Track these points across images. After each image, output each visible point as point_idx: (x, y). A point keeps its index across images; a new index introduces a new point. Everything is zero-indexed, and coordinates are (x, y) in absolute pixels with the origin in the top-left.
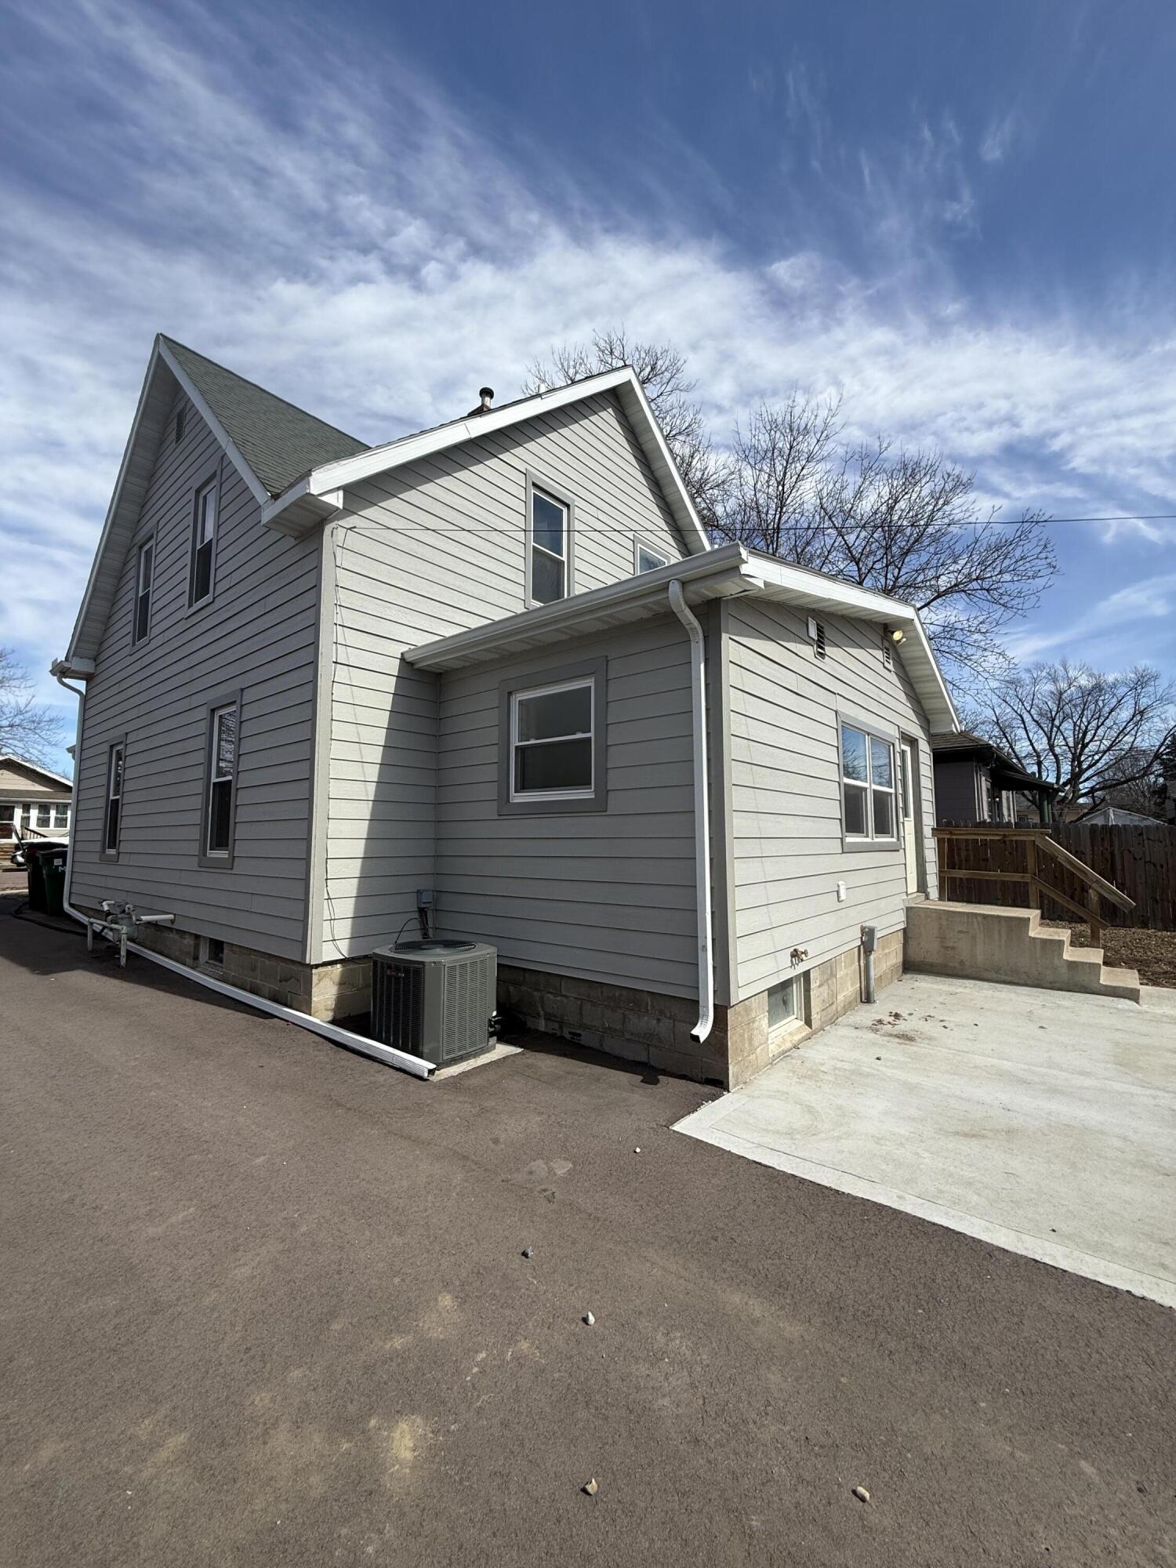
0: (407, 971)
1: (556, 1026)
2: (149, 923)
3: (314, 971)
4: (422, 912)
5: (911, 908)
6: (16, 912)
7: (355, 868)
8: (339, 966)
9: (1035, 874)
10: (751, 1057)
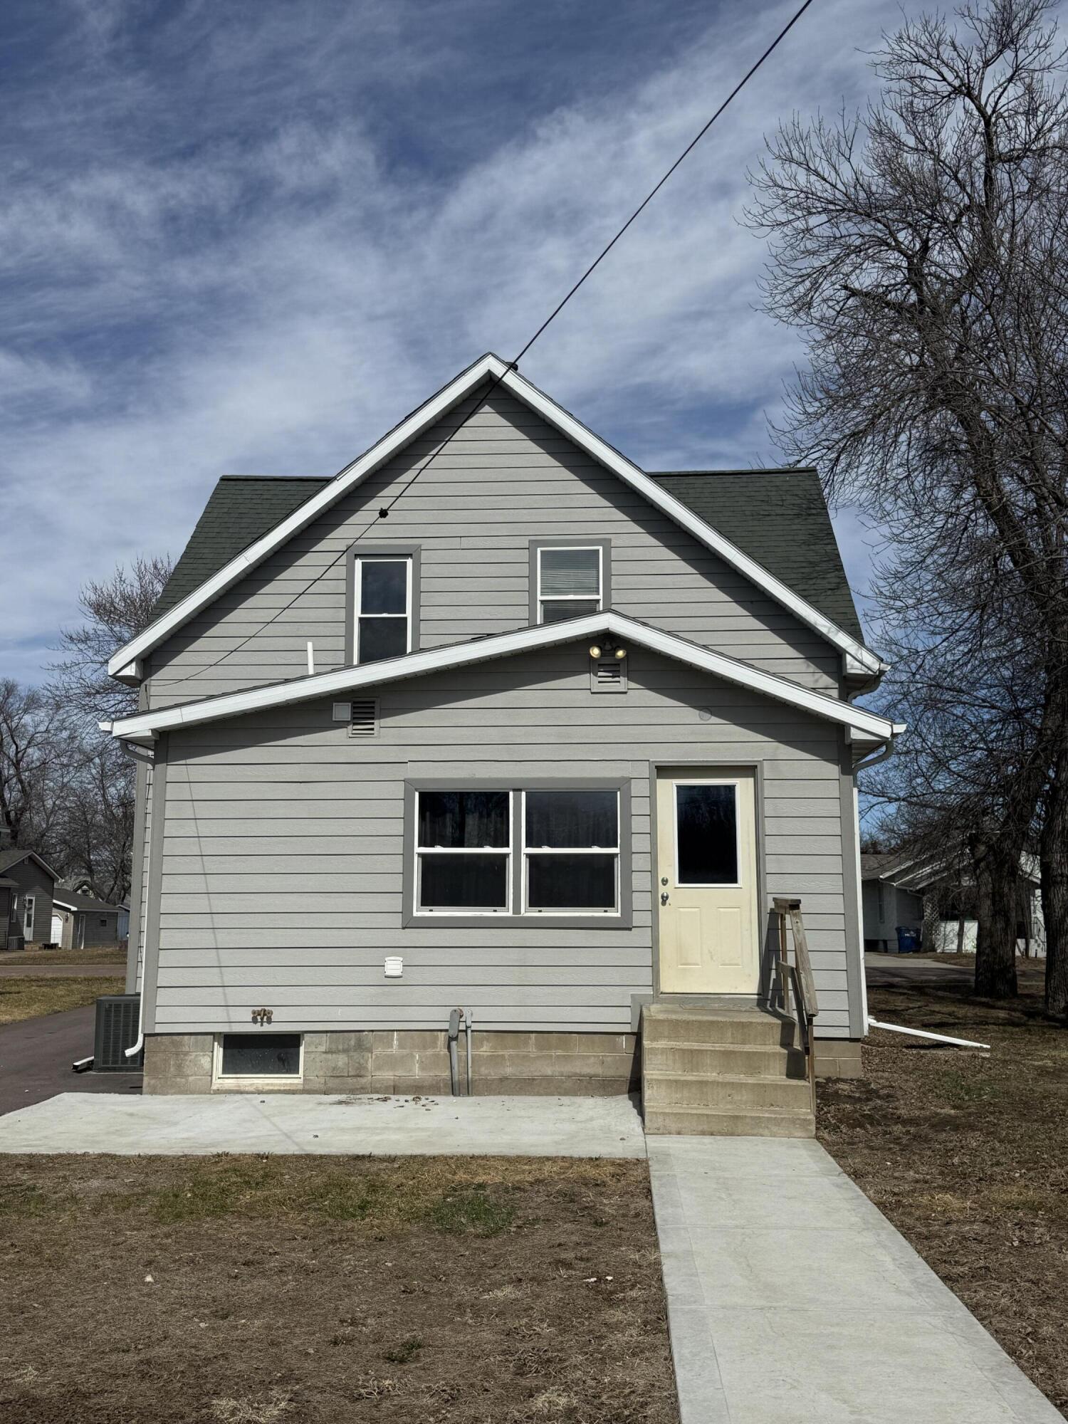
5: (645, 1007)
10: (178, 1079)
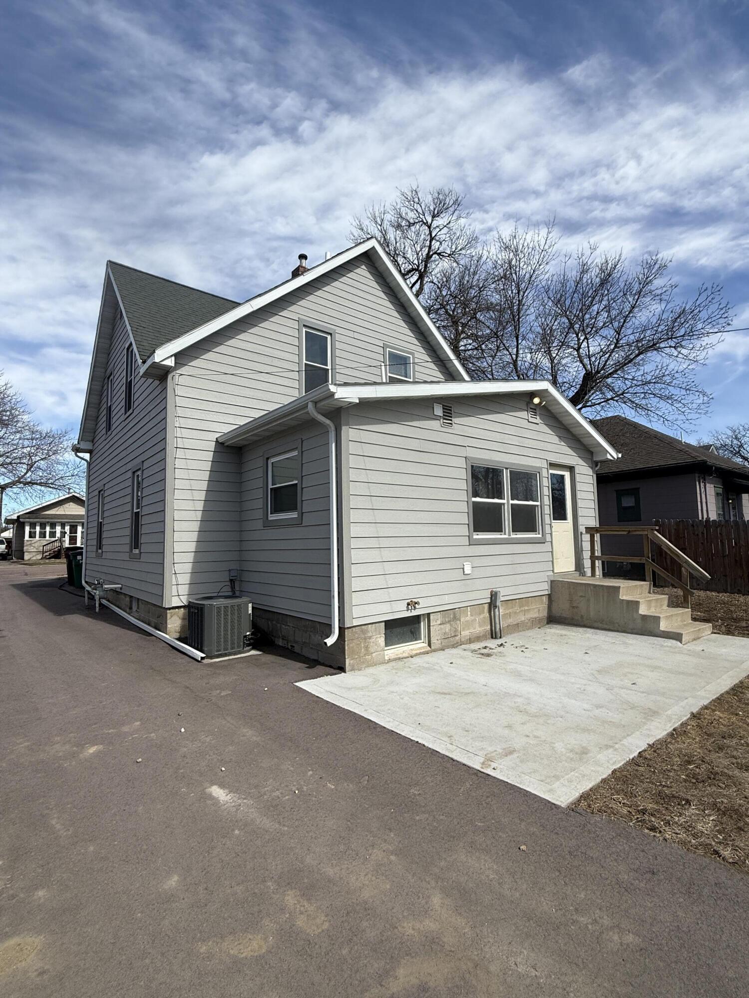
0: (198, 609)
1: (286, 643)
2: (112, 590)
3: (168, 611)
4: (232, 581)
5: (554, 581)
6: (61, 586)
7: (190, 557)
8: (182, 609)
9: (649, 558)
10: (367, 657)
